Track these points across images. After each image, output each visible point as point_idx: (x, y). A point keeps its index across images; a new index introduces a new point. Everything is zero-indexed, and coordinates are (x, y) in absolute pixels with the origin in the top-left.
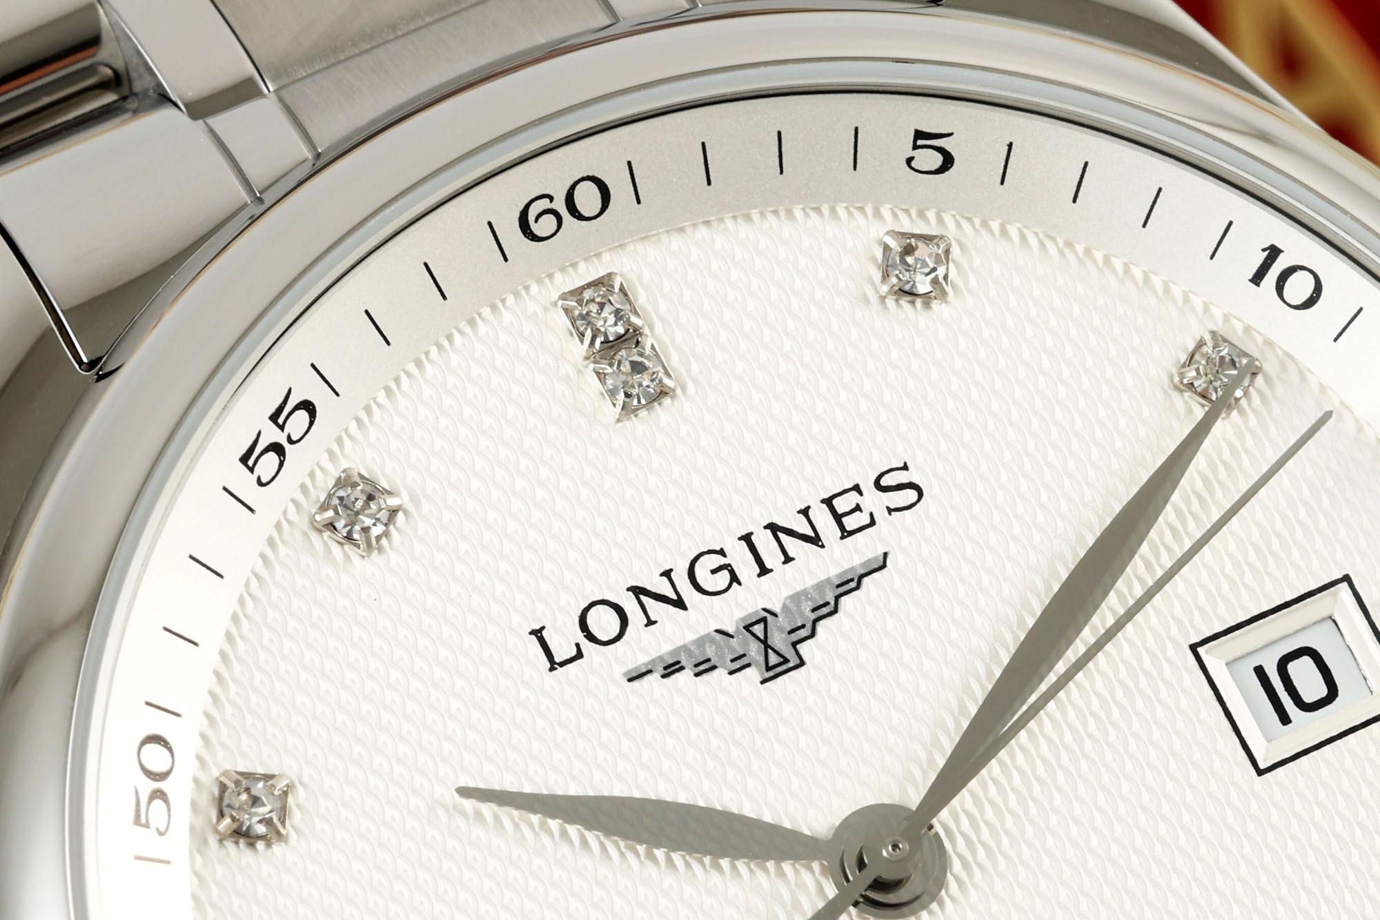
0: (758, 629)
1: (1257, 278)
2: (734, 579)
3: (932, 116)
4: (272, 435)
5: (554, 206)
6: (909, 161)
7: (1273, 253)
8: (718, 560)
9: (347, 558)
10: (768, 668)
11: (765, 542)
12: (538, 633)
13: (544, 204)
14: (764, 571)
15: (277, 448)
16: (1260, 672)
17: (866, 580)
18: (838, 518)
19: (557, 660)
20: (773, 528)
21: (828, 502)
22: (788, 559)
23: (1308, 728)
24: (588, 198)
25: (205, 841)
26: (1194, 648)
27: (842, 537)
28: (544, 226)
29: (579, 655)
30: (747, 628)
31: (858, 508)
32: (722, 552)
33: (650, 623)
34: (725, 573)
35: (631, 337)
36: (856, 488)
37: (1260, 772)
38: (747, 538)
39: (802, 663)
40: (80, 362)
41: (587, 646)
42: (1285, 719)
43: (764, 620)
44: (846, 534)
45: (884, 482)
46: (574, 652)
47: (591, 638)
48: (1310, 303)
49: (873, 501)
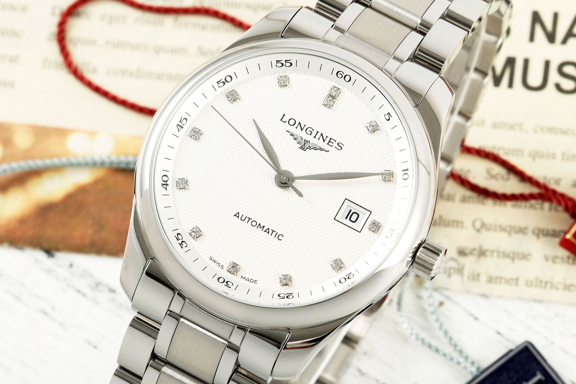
0: (306, 142)
1: (403, 171)
2: (311, 134)
3: (392, 113)
4: (283, 62)
5: (343, 75)
6: (385, 115)
7: (407, 170)
8: (312, 130)
9: (276, 85)
10: (301, 147)
11: (319, 134)
12: (284, 115)
13: (342, 73)
14: (315, 137)
15: (283, 65)
16: (351, 210)
17: (323, 151)
18: (329, 141)
19: (282, 120)
20: (322, 134)
21: (331, 139)
22: (319, 139)
23: (347, 222)
24: (347, 78)
25: (224, 94)
26: (346, 199)
27: (327, 144)
28: (340, 76)
29: (285, 122)
30: (305, 140)
31: (333, 143)
32: (313, 130)
33: (296, 128)
34: (311, 133)
35: (334, 98)
36: (336, 141)
37: (334, 219)
38: (318, 132)
39: (305, 151)
40: (281, 35)
41: (287, 122)
42: (346, 218)
43: (308, 142)
44: (328, 144)
45: (339, 144)
46: (285, 121)
47: (289, 122)
48: (404, 179)
49: (335, 144)
